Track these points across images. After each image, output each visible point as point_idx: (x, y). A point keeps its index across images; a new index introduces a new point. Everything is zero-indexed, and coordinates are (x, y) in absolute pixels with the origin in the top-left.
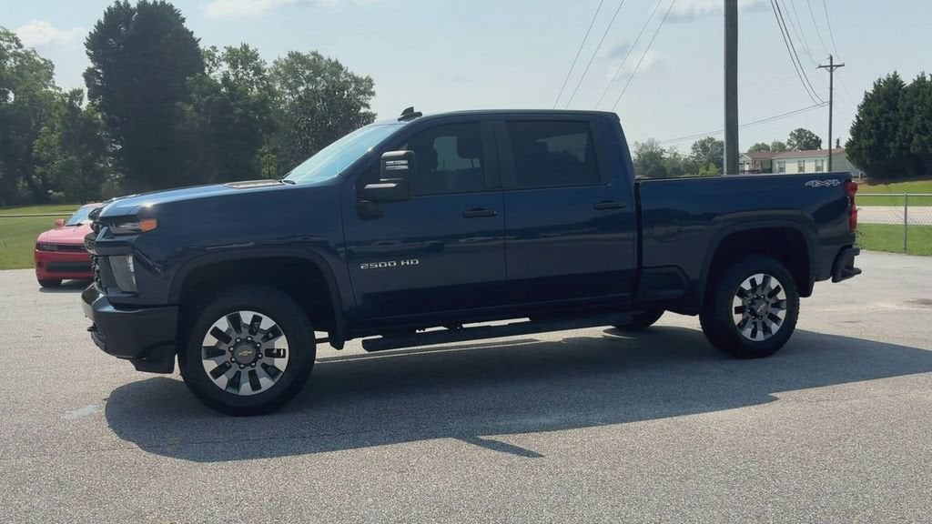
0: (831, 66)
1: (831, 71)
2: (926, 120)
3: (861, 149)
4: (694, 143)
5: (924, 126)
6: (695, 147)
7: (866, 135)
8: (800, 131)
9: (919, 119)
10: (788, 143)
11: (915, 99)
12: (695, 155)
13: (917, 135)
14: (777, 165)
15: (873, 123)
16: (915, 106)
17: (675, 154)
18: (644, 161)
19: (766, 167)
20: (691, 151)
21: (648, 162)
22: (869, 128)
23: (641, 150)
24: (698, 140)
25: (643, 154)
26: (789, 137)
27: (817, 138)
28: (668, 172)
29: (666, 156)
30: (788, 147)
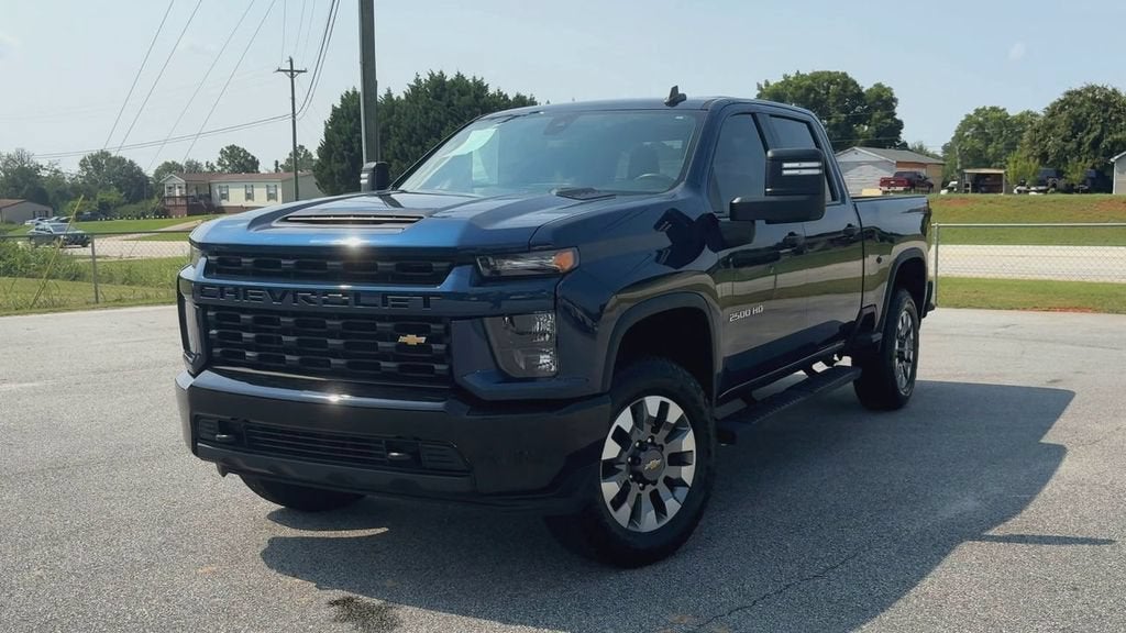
0: (292, 71)
1: (292, 77)
2: (404, 145)
3: (332, 174)
4: (82, 157)
5: (402, 151)
6: (83, 164)
7: (338, 157)
8: (232, 148)
9: (396, 143)
10: (219, 164)
11: (389, 120)
12: (85, 173)
13: (396, 161)
14: (218, 191)
15: (344, 142)
16: (391, 127)
17: (57, 171)
18: (14, 180)
19: (202, 193)
20: (79, 169)
21: (19, 180)
22: (340, 149)
23: (6, 164)
24: (87, 154)
25: (12, 171)
26: (220, 156)
27: (253, 157)
28: (51, 197)
29: (45, 174)
30: (220, 168)
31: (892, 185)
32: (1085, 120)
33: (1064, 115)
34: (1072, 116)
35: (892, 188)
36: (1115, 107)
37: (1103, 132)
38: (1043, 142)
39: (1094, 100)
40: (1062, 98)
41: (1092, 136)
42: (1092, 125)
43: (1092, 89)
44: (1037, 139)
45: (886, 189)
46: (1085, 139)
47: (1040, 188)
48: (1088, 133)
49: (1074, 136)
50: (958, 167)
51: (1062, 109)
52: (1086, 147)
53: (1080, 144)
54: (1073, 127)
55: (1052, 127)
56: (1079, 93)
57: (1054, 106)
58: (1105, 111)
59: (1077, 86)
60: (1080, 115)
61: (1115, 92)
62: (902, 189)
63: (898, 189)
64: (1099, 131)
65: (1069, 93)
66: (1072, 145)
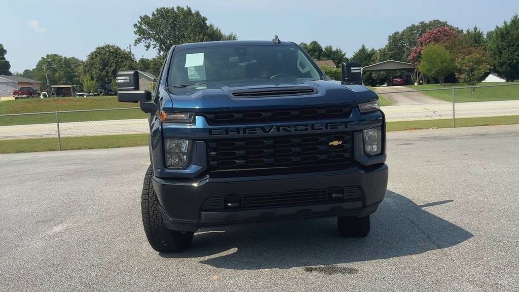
31: (20, 94)
32: (108, 61)
33: (98, 58)
34: (101, 59)
35: (21, 96)
36: (120, 55)
37: (116, 67)
38: (90, 72)
39: (109, 51)
40: (95, 50)
41: (112, 69)
42: (111, 63)
43: (108, 46)
44: (87, 70)
45: (17, 96)
46: (109, 70)
47: (95, 93)
48: (110, 67)
49: (104, 68)
50: (48, 85)
51: (96, 56)
52: (110, 74)
53: (107, 72)
54: (103, 65)
55: (93, 64)
56: (103, 48)
57: (92, 54)
58: (116, 57)
59: (102, 45)
60: (105, 59)
61: (118, 48)
62: (26, 96)
63: (24, 96)
64: (114, 67)
65: (98, 48)
66: (104, 73)
